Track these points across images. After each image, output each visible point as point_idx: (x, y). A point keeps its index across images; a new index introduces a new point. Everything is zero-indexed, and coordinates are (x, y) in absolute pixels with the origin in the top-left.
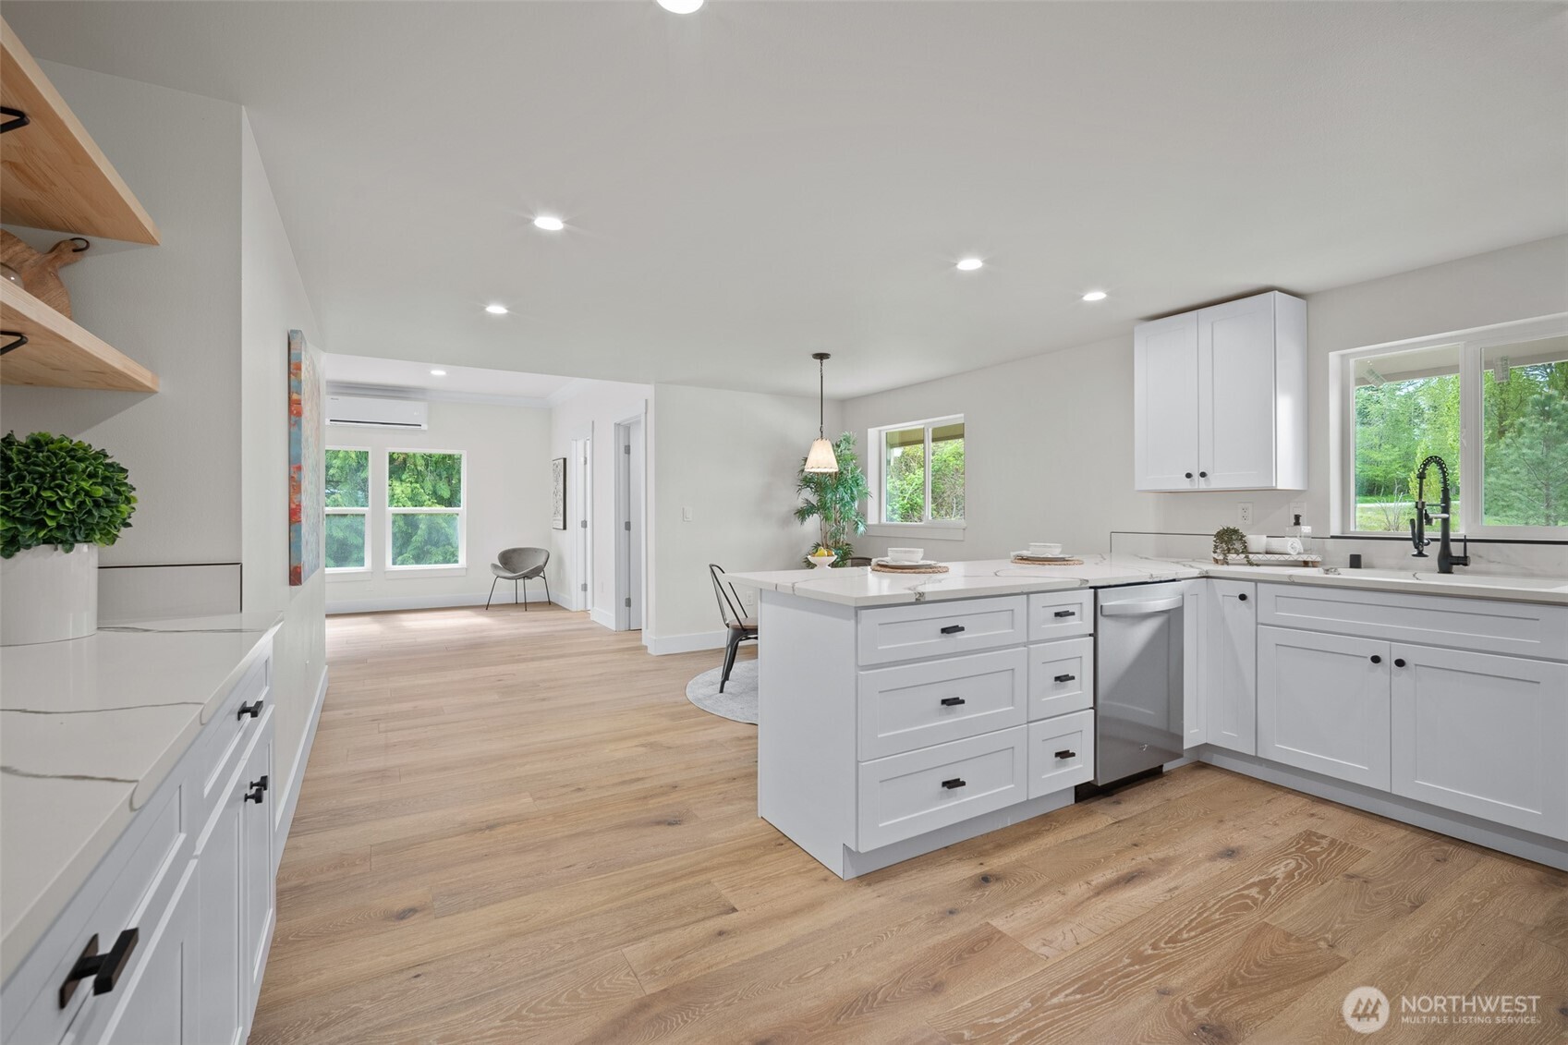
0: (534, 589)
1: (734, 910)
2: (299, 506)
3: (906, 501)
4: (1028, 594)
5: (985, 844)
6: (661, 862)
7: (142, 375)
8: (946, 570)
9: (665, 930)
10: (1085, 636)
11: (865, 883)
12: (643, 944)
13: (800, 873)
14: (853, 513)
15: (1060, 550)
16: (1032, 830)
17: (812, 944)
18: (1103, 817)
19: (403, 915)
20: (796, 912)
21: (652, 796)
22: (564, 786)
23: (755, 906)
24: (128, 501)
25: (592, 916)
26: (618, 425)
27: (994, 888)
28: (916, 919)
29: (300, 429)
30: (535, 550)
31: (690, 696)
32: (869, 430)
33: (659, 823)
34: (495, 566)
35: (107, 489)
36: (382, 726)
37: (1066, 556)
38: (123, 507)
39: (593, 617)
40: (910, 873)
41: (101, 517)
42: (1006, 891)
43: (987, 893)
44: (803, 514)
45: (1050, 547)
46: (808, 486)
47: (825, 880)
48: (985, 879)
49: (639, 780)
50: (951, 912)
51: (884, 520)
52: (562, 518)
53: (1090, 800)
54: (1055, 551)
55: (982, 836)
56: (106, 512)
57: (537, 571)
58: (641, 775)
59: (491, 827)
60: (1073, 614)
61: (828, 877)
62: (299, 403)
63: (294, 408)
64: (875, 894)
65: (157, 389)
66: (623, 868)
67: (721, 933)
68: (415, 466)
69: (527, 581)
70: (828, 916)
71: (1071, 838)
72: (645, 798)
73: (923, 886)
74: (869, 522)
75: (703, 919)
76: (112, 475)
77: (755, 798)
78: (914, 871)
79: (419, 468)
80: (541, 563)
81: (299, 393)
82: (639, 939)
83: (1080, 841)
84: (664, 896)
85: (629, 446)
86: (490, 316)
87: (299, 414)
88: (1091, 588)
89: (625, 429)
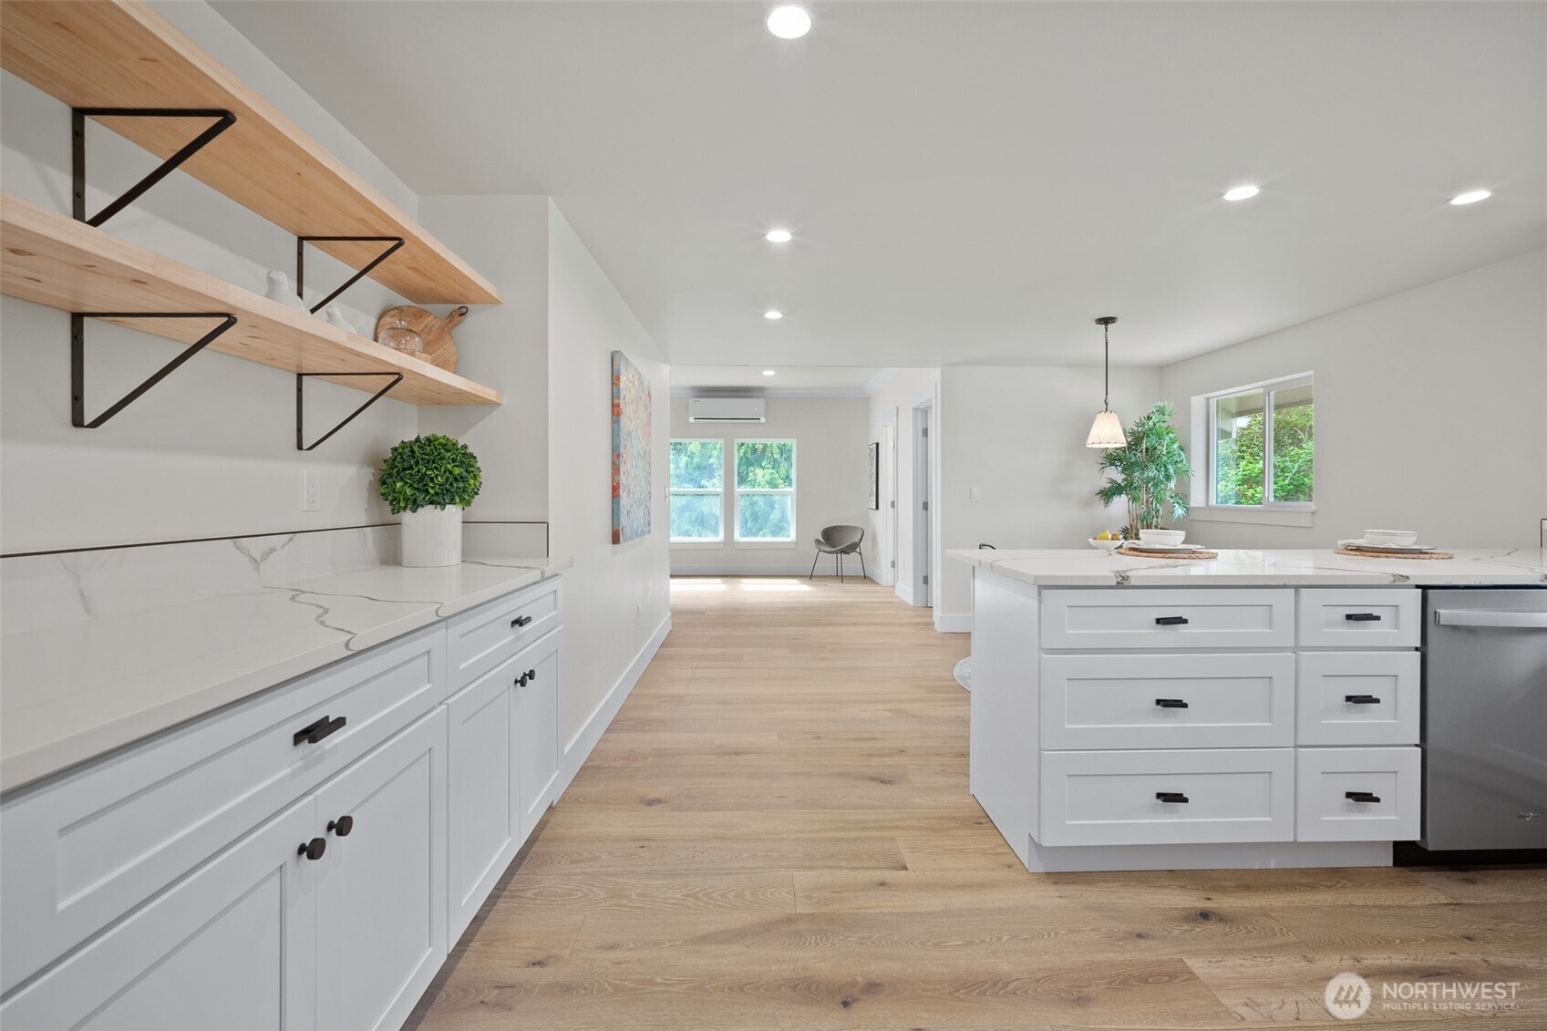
0: (851, 562)
1: (905, 868)
2: (618, 484)
3: (1287, 482)
4: (1297, 588)
5: (1225, 880)
6: (859, 811)
7: (487, 392)
8: (1214, 557)
9: (838, 867)
10: (1408, 649)
11: (1052, 880)
12: (814, 873)
13: (986, 854)
14: (1168, 494)
15: (1414, 539)
16: (1304, 880)
17: (964, 919)
18: (1432, 892)
19: (650, 803)
20: (964, 887)
21: (877, 756)
22: (807, 733)
23: (926, 870)
24: (475, 477)
25: (782, 839)
26: (916, 409)
27: (1211, 927)
28: (1092, 930)
29: (619, 426)
30: (854, 528)
31: (956, 673)
32: (1192, 398)
33: (873, 779)
34: (818, 541)
35: (462, 470)
36: (695, 664)
37: (1424, 547)
38: (472, 481)
39: (898, 593)
40: (1110, 885)
41: (457, 488)
42: (1226, 935)
43: (1198, 930)
44: (1108, 494)
45: (1394, 535)
46: (1111, 464)
47: (1010, 866)
48: (1205, 915)
49: (873, 739)
50: (1139, 936)
51: (1213, 502)
52: (875, 499)
53: (1424, 868)
54: (1408, 541)
55: (1227, 870)
56: (461, 485)
57: (853, 548)
58: (876, 736)
59: (737, 754)
60: (1378, 618)
61: (1014, 864)
62: (618, 405)
63: (616, 410)
64: (1057, 894)
65: (500, 401)
66: (825, 809)
67: (882, 884)
68: (772, 453)
69: (844, 556)
70: (996, 899)
71: (1361, 903)
72: (871, 755)
73: (1120, 901)
74: (1193, 504)
75: (873, 868)
76: (467, 460)
77: (968, 775)
78: (1116, 885)
79: (775, 456)
80: (857, 540)
81: (618, 398)
82: (811, 868)
83: (1375, 911)
84: (847, 840)
85: (927, 429)
86: (768, 321)
87: (618, 414)
88: (1417, 587)
89: (923, 412)
